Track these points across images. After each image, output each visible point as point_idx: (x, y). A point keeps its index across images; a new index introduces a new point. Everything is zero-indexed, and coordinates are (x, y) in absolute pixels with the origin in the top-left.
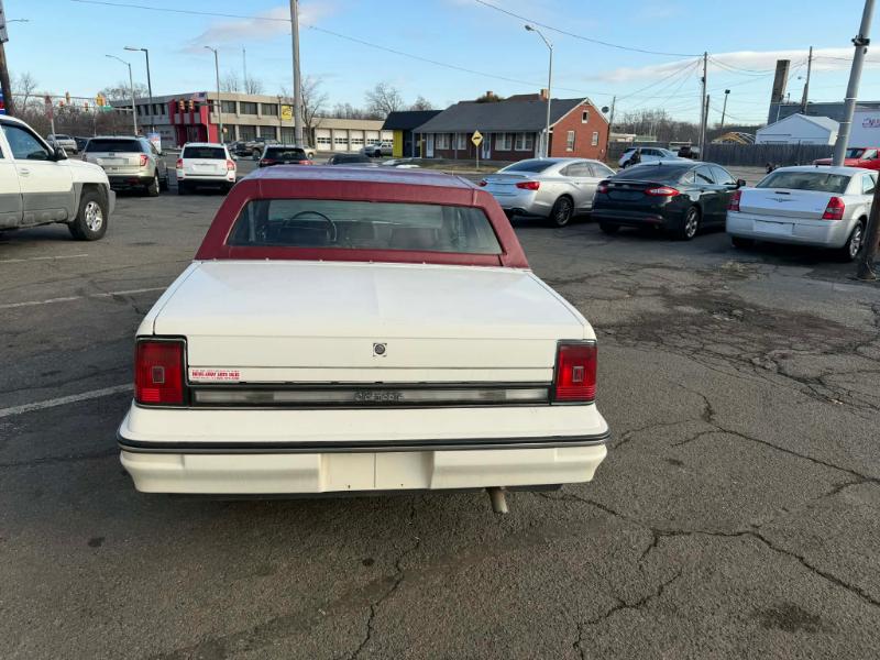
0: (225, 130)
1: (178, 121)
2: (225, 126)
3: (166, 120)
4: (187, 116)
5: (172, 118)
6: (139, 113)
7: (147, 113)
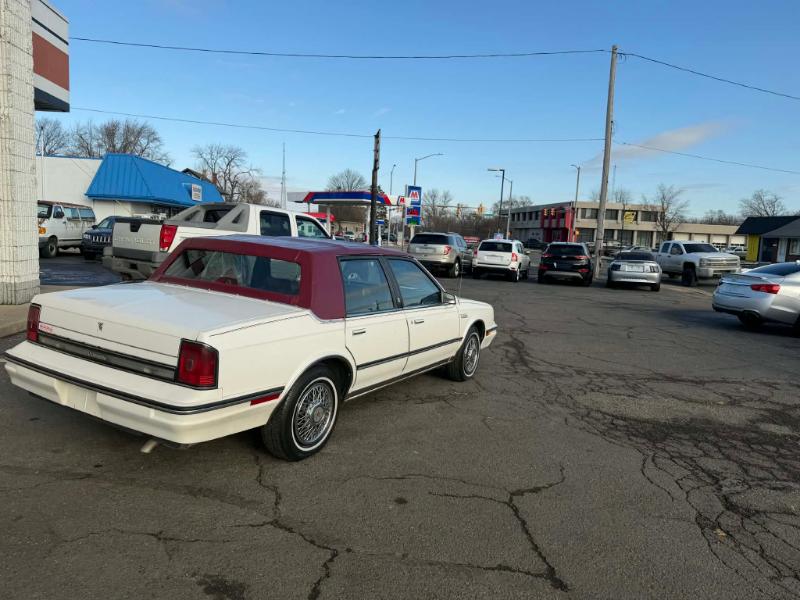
0: (577, 233)
1: (546, 225)
2: (579, 229)
3: (537, 224)
4: (554, 221)
5: (543, 224)
6: (513, 219)
7: (519, 219)
